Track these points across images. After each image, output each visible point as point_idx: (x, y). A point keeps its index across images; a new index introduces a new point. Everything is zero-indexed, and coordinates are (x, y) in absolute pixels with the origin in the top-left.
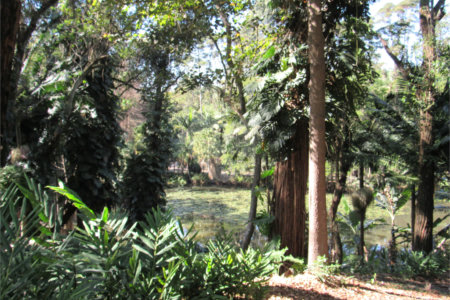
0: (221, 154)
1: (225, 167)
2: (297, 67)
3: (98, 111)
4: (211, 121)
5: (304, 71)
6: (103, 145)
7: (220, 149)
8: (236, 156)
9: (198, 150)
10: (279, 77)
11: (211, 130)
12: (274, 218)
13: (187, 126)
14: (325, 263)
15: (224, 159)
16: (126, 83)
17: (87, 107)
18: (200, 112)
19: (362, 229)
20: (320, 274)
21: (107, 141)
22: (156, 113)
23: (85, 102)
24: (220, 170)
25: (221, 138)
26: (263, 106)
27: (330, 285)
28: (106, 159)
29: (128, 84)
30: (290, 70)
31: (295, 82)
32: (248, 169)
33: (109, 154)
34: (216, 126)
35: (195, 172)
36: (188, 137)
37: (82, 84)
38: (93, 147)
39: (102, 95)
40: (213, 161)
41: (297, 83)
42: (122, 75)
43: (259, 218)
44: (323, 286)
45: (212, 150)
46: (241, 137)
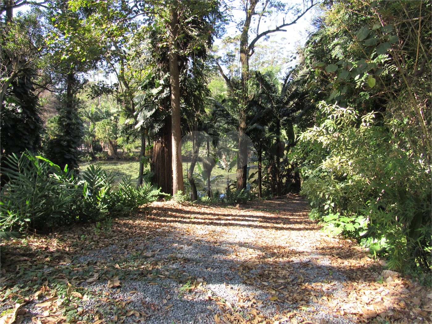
0: (117, 138)
1: (120, 147)
2: (164, 87)
3: (22, 107)
4: (108, 114)
5: (168, 89)
6: (28, 132)
7: (116, 134)
8: (128, 138)
9: (99, 135)
10: (155, 91)
11: (109, 121)
12: (154, 174)
13: (90, 118)
14: (181, 194)
15: (120, 141)
16: (42, 87)
17: (13, 104)
18: (99, 107)
19: (209, 182)
20: (179, 200)
21: (31, 129)
22: (68, 109)
23: (11, 101)
24: (116, 149)
25: (116, 126)
26: (145, 109)
27: (184, 205)
28: (31, 143)
29: (44, 88)
30: (160, 88)
31: (164, 95)
32: (136, 148)
33: (34, 139)
34: (112, 118)
35: (97, 150)
36: (91, 126)
37: (9, 87)
38: (20, 134)
39: (25, 96)
40: (111, 142)
41: (165, 96)
42: (38, 80)
43: (145, 174)
44: (180, 205)
45: (110, 135)
46: (131, 126)
